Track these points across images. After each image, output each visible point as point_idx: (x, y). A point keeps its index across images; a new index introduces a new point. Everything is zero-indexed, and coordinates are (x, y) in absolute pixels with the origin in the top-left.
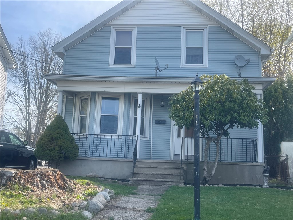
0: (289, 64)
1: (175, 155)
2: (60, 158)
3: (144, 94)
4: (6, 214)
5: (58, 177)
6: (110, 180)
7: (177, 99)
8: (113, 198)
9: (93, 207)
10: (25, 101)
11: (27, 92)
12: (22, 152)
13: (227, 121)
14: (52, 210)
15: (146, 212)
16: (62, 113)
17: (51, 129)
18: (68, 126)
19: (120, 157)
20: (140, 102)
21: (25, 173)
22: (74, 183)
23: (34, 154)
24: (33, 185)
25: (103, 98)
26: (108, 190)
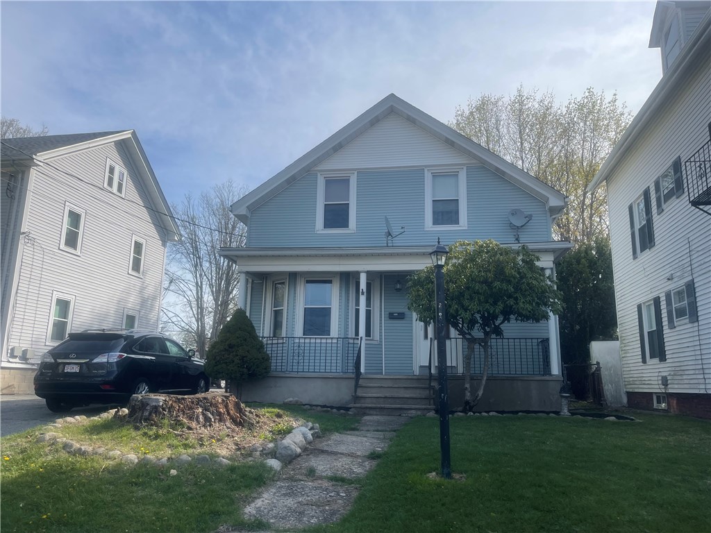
0: (598, 220)
1: (421, 367)
2: (242, 375)
3: (369, 273)
4: (145, 465)
5: (231, 406)
6: (319, 408)
7: (419, 278)
8: (318, 437)
9: (283, 452)
10: (195, 289)
11: (198, 276)
12: (186, 367)
13: (497, 311)
14: (218, 457)
15: (368, 458)
16: (246, 307)
18: (256, 328)
19: (335, 371)
20: (363, 286)
21: (179, 401)
22: (257, 415)
23: (203, 370)
24: (191, 418)
25: (308, 282)
26: (310, 424)
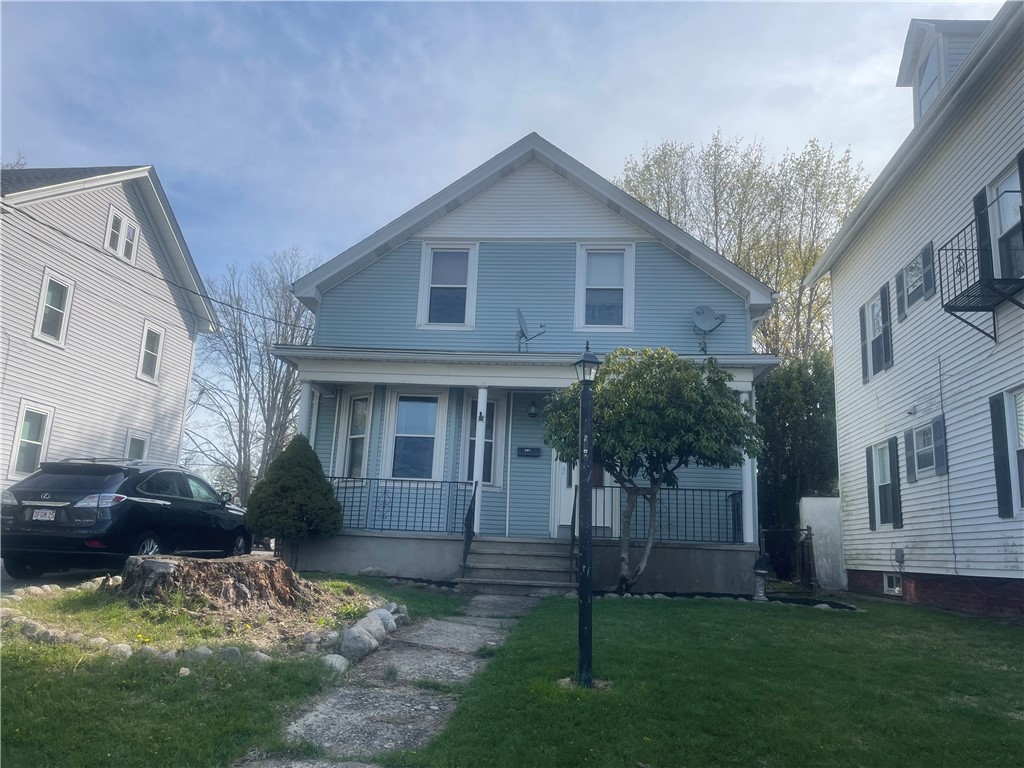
0: (819, 326)
1: (561, 527)
2: (299, 531)
3: (491, 390)
4: (143, 660)
5: (277, 576)
6: (411, 582)
7: (562, 399)
8: (405, 624)
9: (351, 644)
10: (237, 404)
11: (243, 384)
12: (216, 518)
13: (670, 450)
14: (254, 650)
15: (476, 656)
16: (309, 432)
17: (282, 467)
18: (321, 460)
19: (428, 529)
20: (482, 408)
21: (199, 566)
22: (315, 590)
23: (243, 523)
24: (216, 593)
25: (402, 399)
26: (394, 606)
